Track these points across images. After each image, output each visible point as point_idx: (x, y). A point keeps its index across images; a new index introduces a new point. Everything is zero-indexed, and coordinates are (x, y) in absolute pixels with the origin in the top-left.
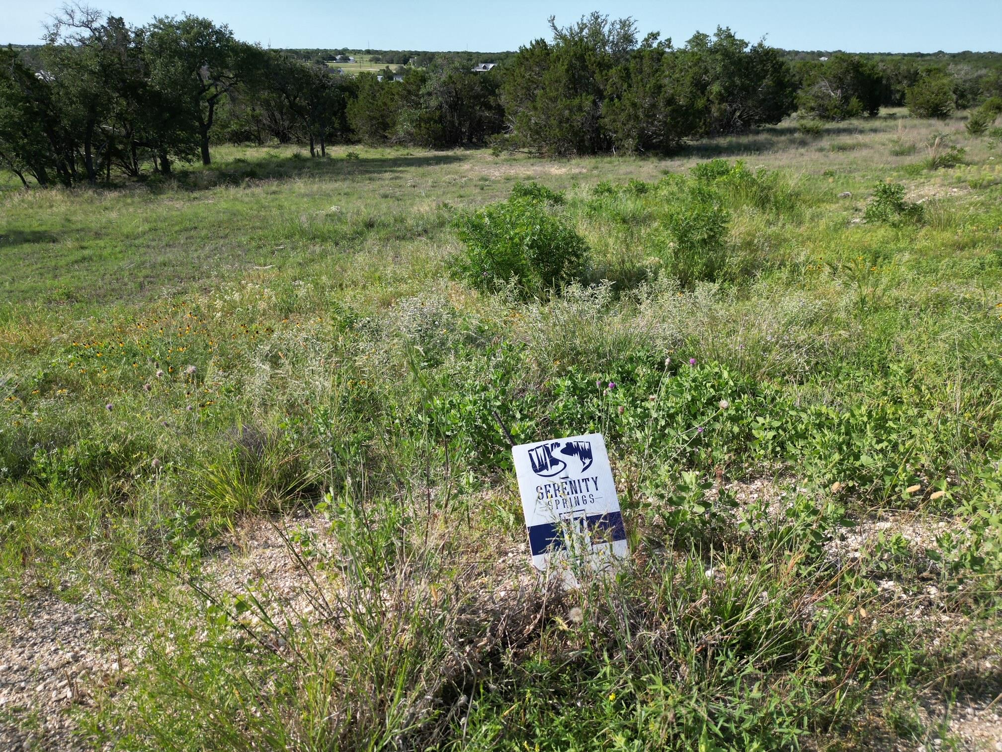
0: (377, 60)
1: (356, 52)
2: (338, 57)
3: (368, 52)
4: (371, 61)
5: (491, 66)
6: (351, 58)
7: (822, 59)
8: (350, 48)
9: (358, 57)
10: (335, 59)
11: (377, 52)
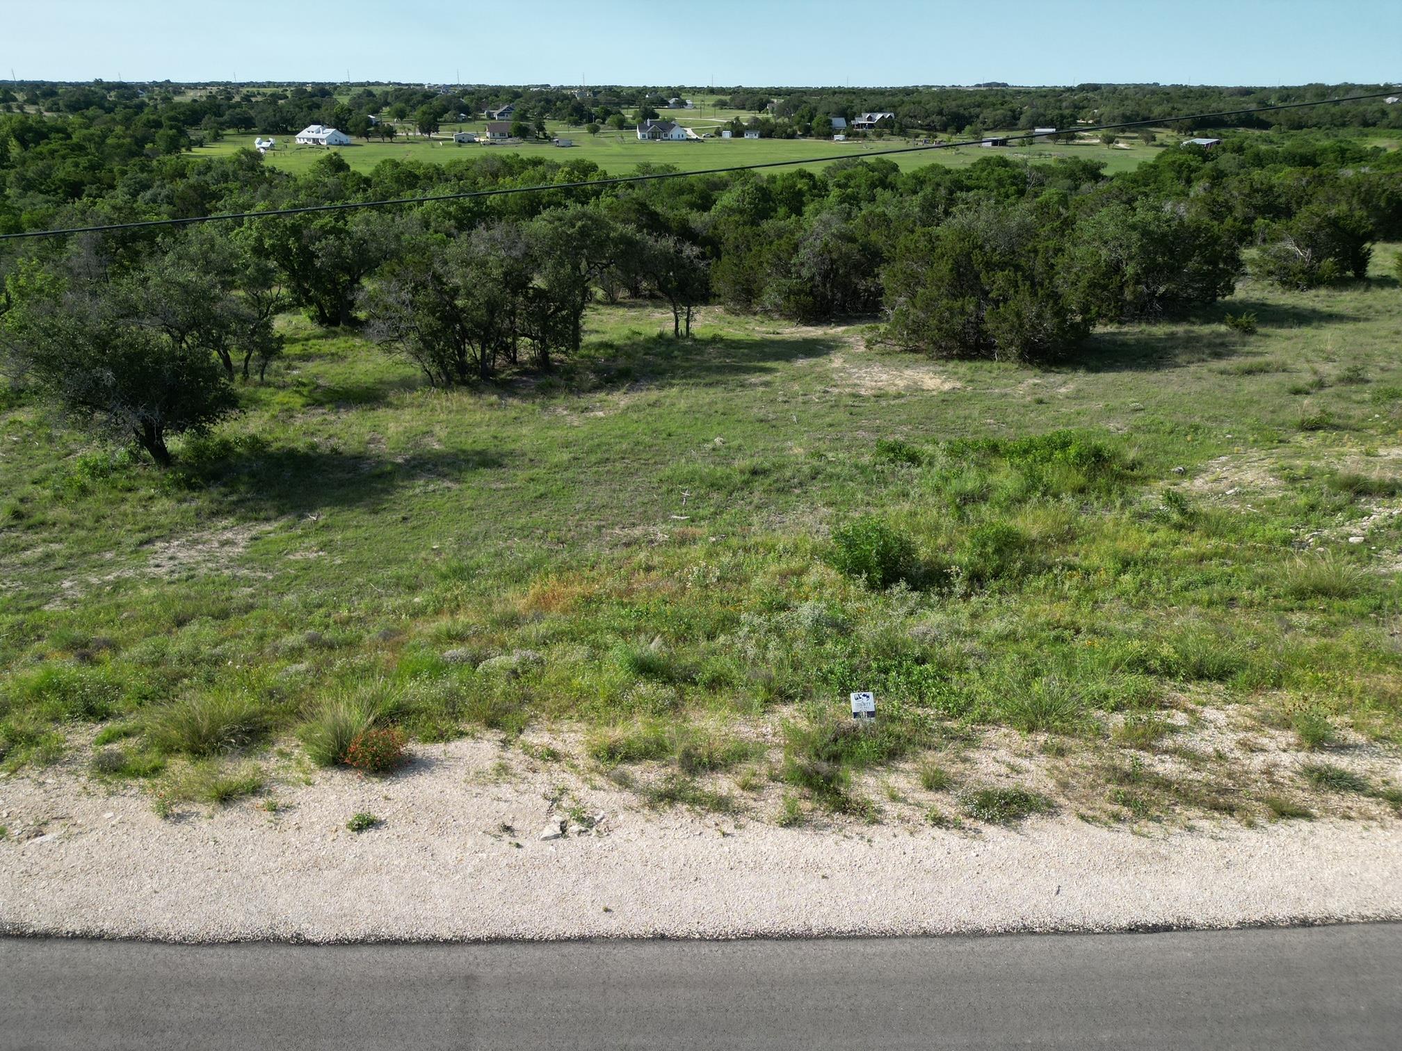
0: (722, 105)
1: (695, 91)
2: (672, 101)
3: (712, 91)
4: (714, 105)
5: (879, 116)
6: (689, 102)
7: (1389, 100)
8: (688, 85)
9: (699, 97)
10: (668, 104)
11: (722, 91)
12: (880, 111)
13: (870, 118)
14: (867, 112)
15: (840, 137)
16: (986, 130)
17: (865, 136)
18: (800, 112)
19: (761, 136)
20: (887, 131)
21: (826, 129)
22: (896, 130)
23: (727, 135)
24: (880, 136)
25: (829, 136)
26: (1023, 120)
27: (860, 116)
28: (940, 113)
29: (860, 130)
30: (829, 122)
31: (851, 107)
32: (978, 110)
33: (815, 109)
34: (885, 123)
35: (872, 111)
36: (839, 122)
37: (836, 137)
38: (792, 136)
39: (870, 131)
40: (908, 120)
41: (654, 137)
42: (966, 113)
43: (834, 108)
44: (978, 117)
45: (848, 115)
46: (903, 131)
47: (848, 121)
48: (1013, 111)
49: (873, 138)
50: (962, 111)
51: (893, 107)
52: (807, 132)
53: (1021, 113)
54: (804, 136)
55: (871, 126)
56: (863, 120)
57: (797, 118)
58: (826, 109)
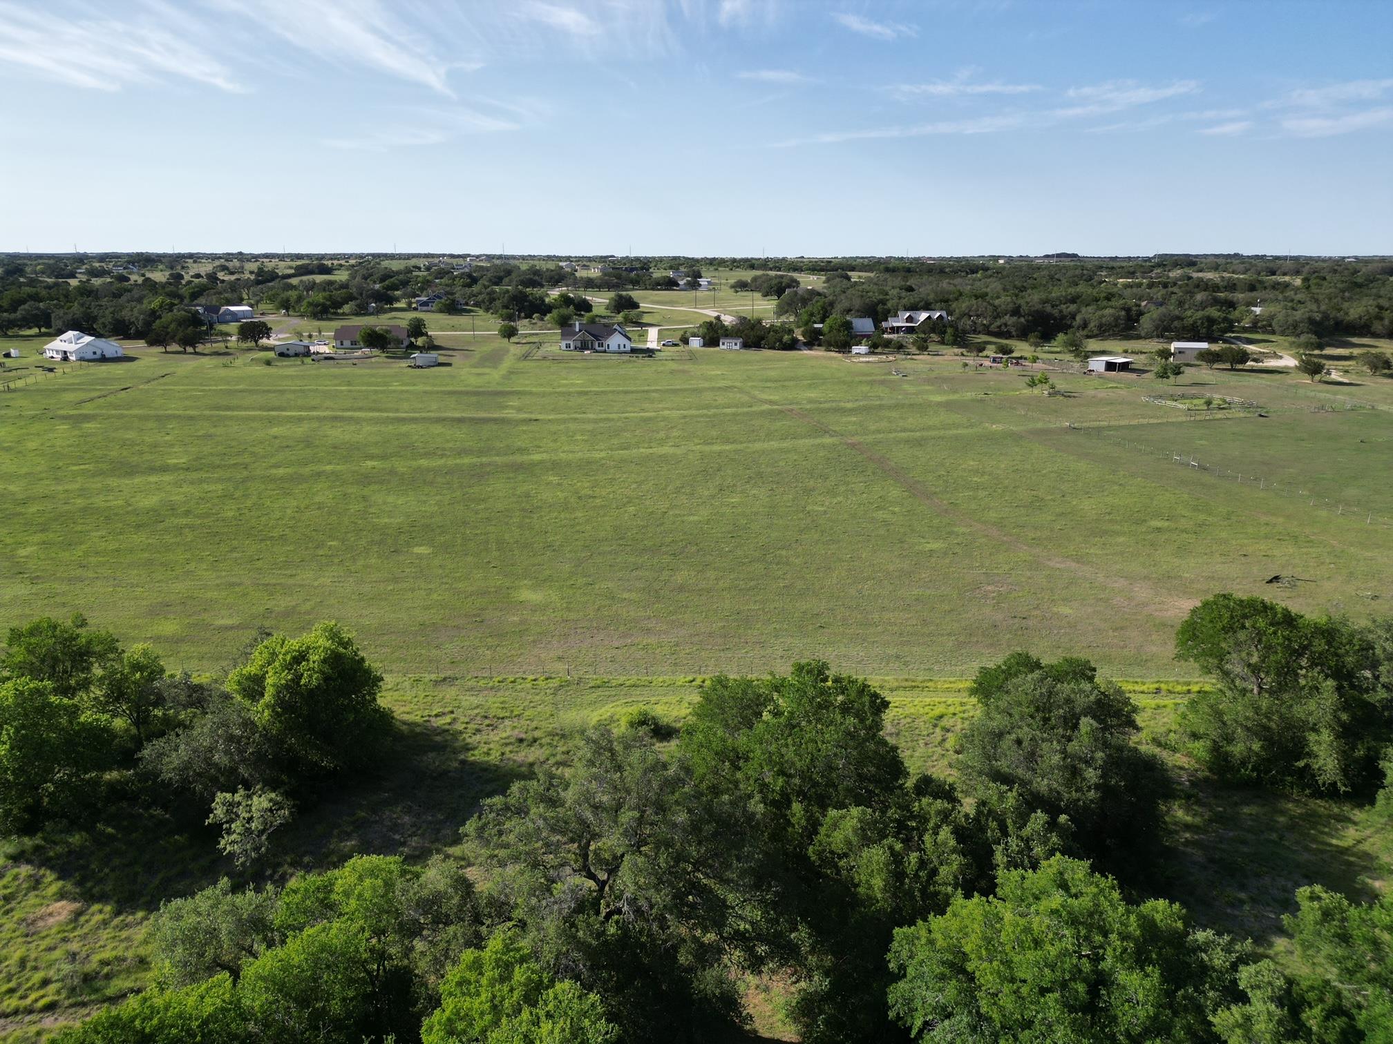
2: (683, 281)
10: (678, 285)
12: (927, 308)
13: (910, 319)
14: (906, 309)
15: (862, 349)
16: (1088, 337)
17: (900, 347)
18: (809, 308)
19: (746, 345)
20: (935, 337)
21: (842, 337)
22: (948, 337)
23: (695, 343)
24: (923, 347)
25: (844, 346)
26: (1146, 323)
27: (896, 315)
28: (1016, 312)
29: (893, 336)
30: (848, 326)
31: (883, 302)
32: (1073, 307)
33: (832, 304)
34: (932, 326)
35: (914, 308)
36: (864, 325)
37: (856, 349)
38: (792, 345)
39: (911, 338)
40: (966, 323)
41: (583, 347)
42: (1055, 312)
43: (857, 303)
44: (1073, 317)
45: (878, 312)
46: (960, 339)
47: (877, 324)
48: (1128, 310)
49: (914, 350)
50: (1048, 308)
51: (944, 301)
52: (814, 340)
53: (1141, 314)
54: (810, 345)
55: (910, 330)
56: (900, 321)
57: (805, 317)
58: (846, 304)
